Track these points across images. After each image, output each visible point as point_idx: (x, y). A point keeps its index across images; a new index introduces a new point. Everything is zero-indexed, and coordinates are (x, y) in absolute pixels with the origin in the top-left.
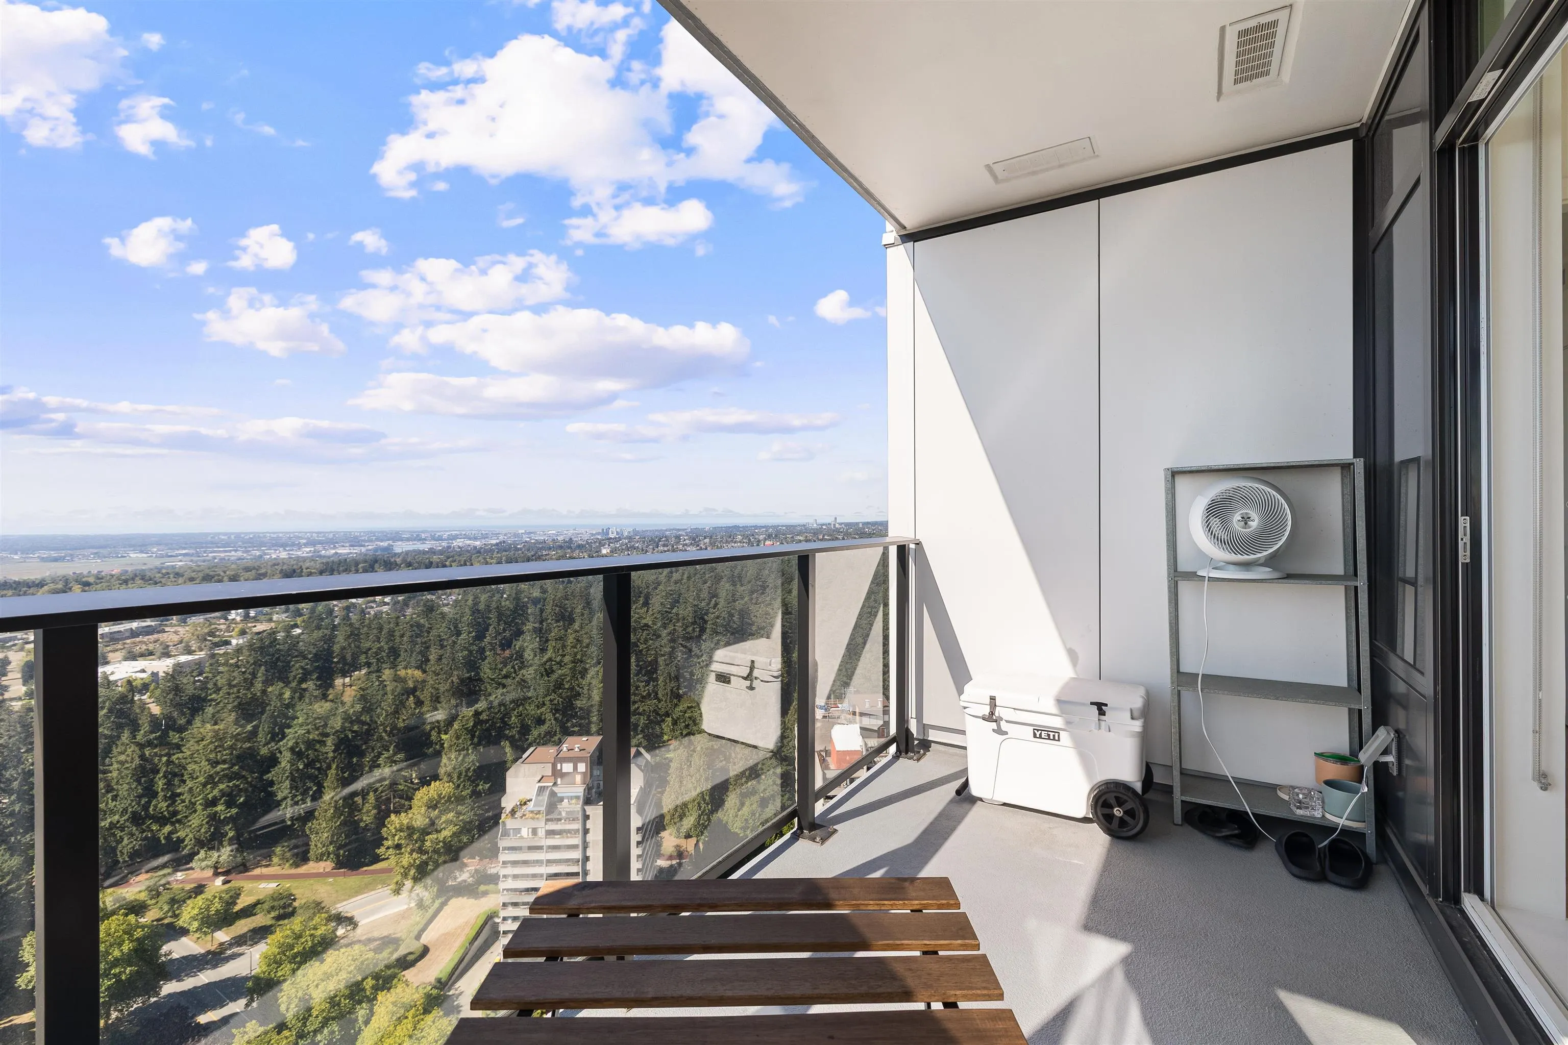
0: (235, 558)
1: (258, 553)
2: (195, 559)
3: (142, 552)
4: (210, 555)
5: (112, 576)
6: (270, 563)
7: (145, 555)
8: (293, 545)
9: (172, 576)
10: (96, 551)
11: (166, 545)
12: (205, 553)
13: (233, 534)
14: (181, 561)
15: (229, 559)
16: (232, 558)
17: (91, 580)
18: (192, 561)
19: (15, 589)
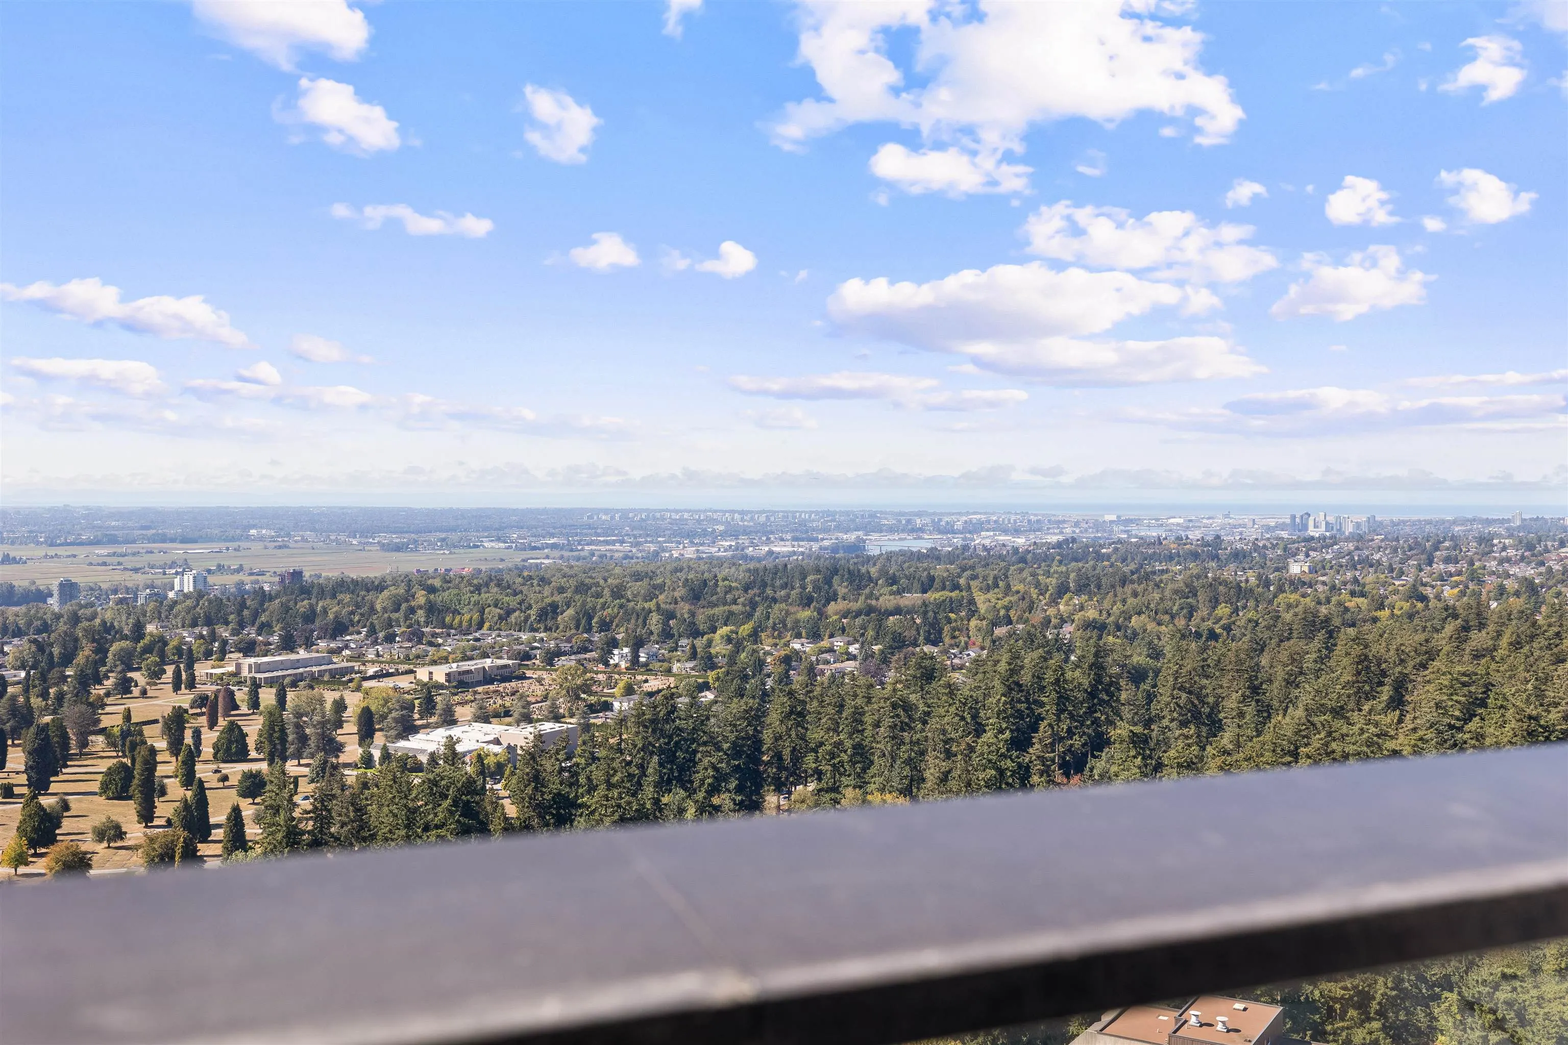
0: (621, 555)
1: (652, 548)
2: (566, 554)
3: (499, 539)
4: (586, 548)
5: (462, 578)
6: (669, 568)
7: (502, 545)
8: (705, 534)
9: (535, 582)
10: (443, 535)
11: (529, 528)
12: (579, 544)
13: (618, 511)
14: (547, 557)
15: (612, 557)
16: (616, 555)
17: (437, 583)
18: (562, 557)
19: (352, 593)
